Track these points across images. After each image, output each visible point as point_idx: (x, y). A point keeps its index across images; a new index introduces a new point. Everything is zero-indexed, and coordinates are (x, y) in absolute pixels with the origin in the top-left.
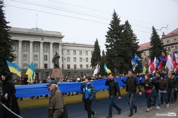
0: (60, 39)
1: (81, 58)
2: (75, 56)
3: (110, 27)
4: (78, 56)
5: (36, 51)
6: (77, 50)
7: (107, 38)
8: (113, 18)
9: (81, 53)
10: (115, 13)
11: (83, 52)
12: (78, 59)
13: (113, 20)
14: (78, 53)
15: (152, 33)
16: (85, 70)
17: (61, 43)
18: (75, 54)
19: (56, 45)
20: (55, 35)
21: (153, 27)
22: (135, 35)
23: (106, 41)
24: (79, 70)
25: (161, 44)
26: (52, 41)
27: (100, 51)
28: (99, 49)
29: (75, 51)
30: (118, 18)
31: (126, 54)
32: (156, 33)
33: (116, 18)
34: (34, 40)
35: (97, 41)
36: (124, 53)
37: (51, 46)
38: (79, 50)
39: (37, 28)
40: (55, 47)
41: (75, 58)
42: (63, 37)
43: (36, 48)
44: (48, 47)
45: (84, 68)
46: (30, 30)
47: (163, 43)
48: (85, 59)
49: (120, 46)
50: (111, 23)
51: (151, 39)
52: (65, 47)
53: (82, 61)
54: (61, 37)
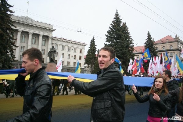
0: (51, 33)
1: (69, 55)
2: (63, 52)
3: (111, 26)
4: (66, 52)
5: (23, 41)
6: (66, 46)
7: (107, 37)
8: (115, 18)
9: (69, 50)
10: (117, 13)
11: (71, 48)
12: (66, 56)
13: (115, 20)
14: (66, 49)
15: (147, 38)
16: (72, 67)
17: (51, 36)
18: (64, 50)
19: (46, 38)
20: (46, 27)
21: (148, 32)
22: (131, 38)
23: (106, 41)
24: (66, 67)
25: (155, 50)
26: (42, 33)
27: (96, 49)
28: (95, 48)
29: (63, 47)
30: (120, 19)
31: (126, 56)
32: (151, 38)
33: (118, 19)
34: (23, 30)
35: (94, 39)
36: (123, 54)
37: (41, 38)
38: (67, 46)
39: (27, 17)
40: (44, 40)
41: (63, 54)
42: (54, 31)
43: (23, 38)
44: (37, 39)
45: (71, 65)
46: (19, 18)
47: (156, 49)
48: (73, 56)
49: (120, 47)
50: (113, 23)
51: (145, 44)
52: (54, 41)
53: (70, 58)
54: (52, 30)
